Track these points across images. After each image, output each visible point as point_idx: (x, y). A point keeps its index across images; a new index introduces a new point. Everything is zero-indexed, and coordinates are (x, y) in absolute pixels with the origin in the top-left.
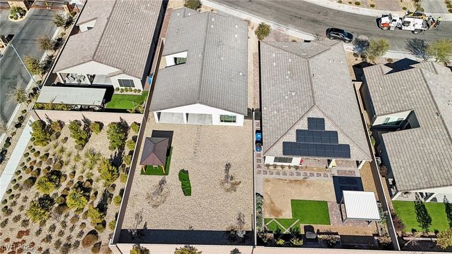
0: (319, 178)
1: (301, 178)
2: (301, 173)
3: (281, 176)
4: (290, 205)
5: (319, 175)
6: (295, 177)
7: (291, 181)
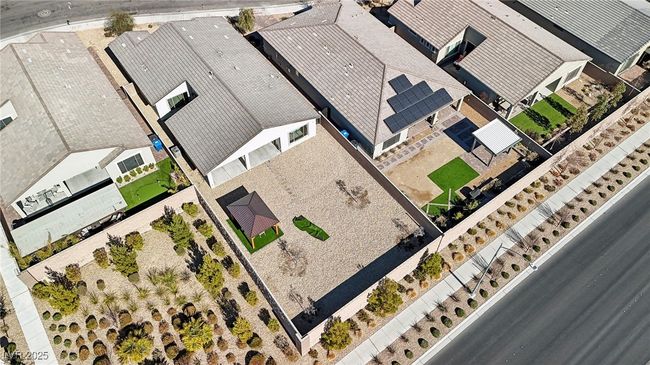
0: (434, 140)
1: (417, 150)
2: (413, 145)
3: (399, 161)
4: (431, 182)
5: (430, 138)
6: (412, 154)
7: (412, 159)
